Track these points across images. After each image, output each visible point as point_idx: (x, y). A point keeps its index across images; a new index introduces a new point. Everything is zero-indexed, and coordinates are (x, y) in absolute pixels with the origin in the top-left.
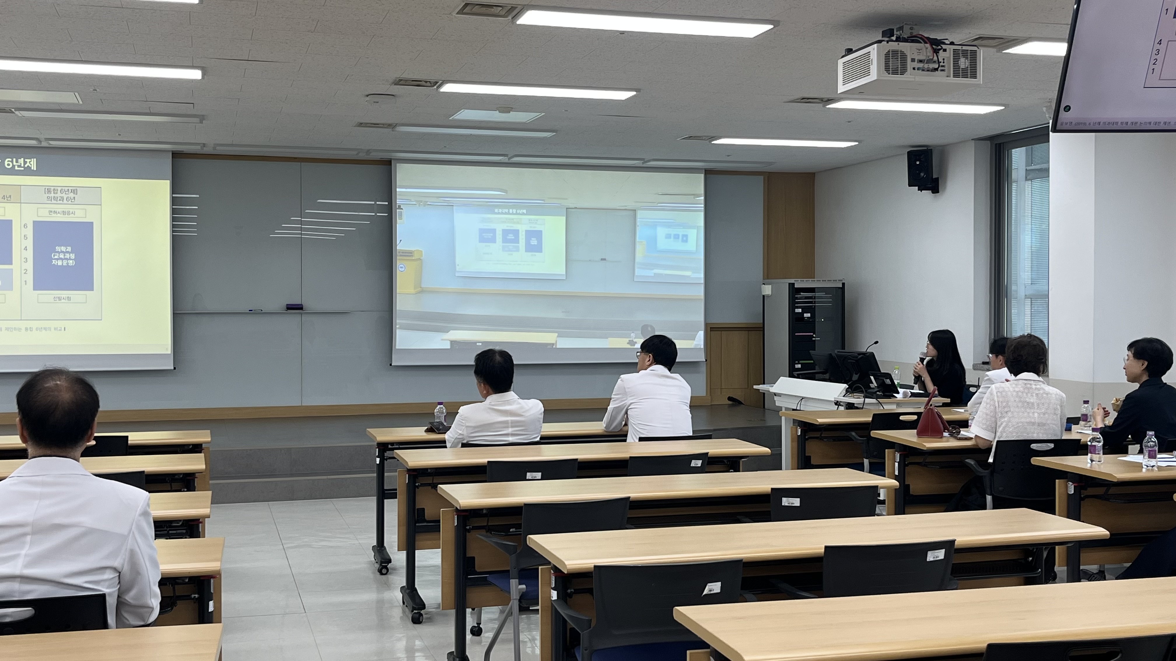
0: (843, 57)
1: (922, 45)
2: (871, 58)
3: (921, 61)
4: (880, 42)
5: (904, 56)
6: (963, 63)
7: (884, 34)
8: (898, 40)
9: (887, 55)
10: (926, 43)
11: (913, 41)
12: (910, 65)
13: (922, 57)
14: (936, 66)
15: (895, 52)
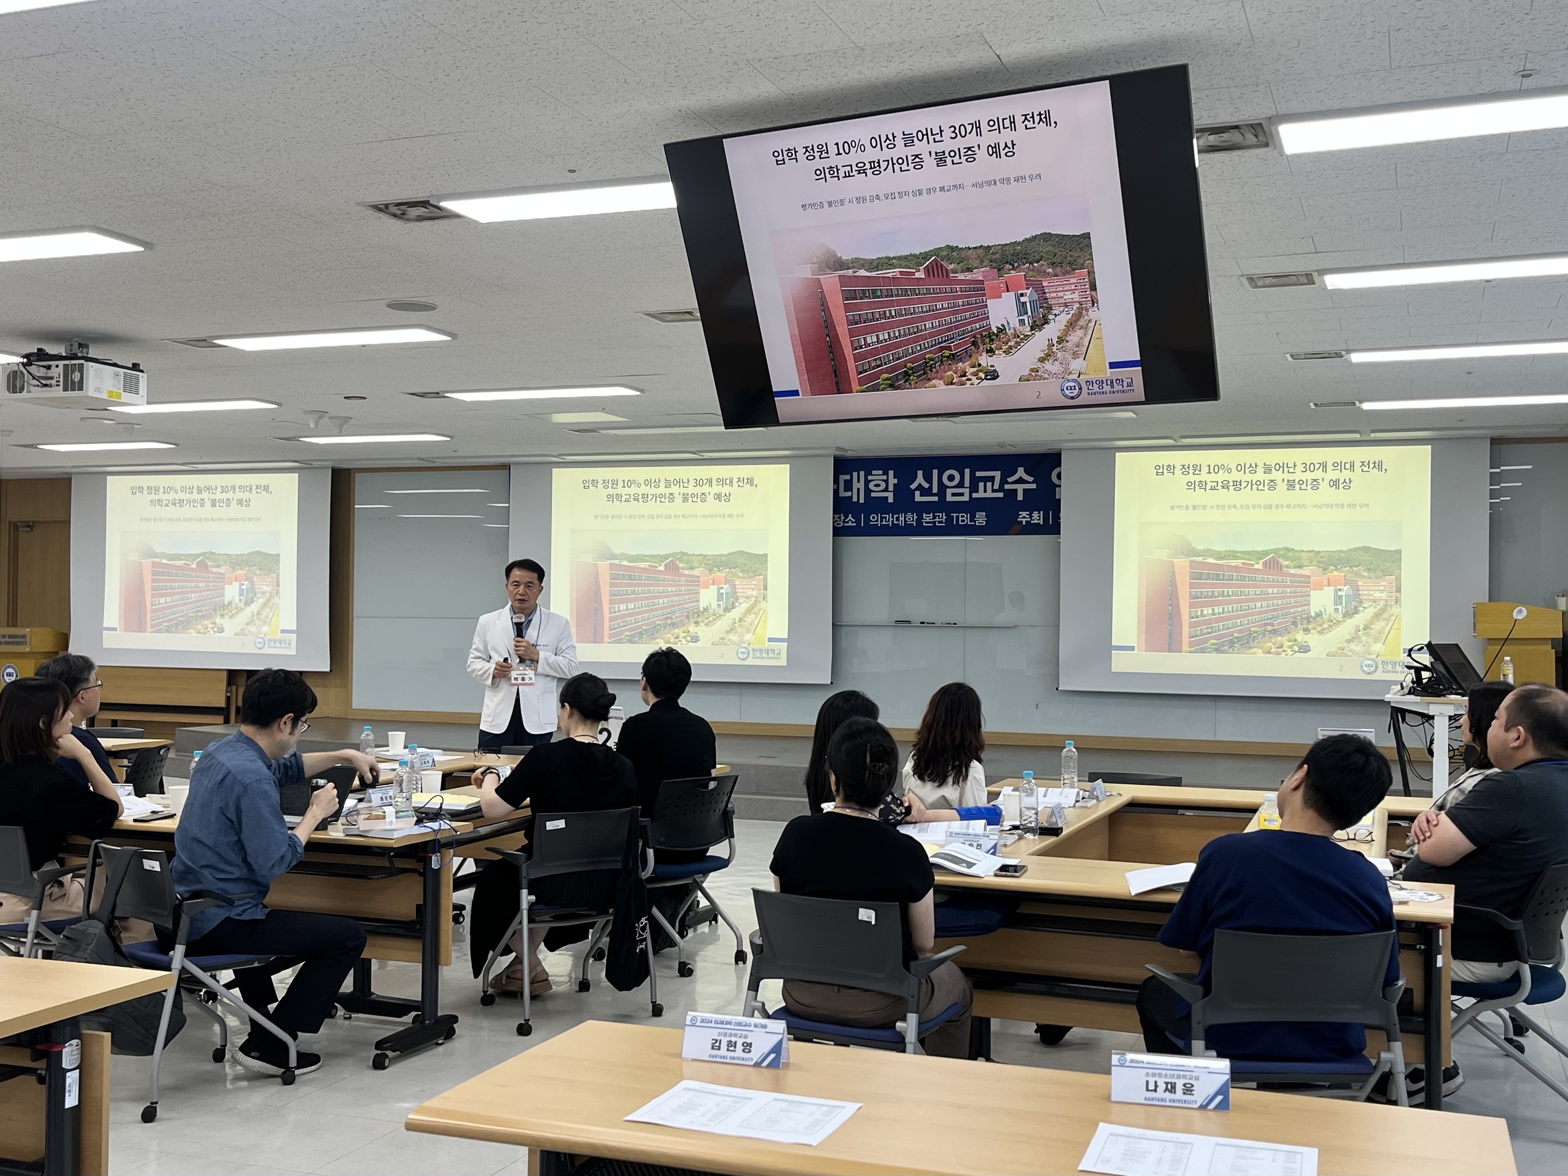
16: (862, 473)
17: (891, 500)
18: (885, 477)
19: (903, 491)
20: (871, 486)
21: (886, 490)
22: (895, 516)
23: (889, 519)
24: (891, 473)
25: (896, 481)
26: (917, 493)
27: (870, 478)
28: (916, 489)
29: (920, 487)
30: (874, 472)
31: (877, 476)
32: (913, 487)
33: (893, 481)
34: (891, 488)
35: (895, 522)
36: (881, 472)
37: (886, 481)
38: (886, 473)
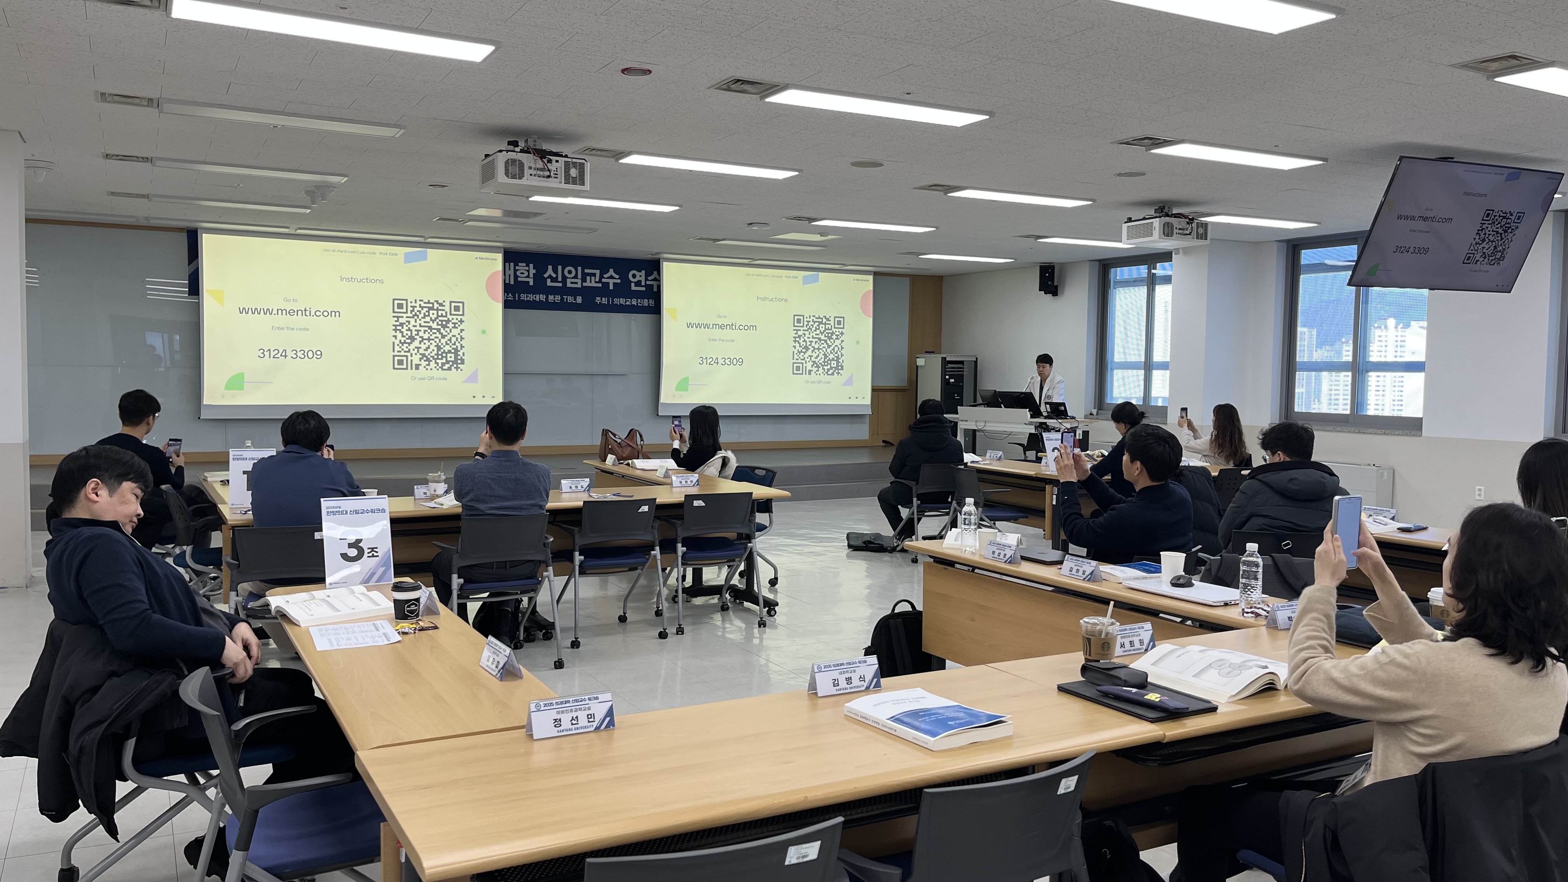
0: (1126, 222)
1: (1183, 220)
2: (1154, 226)
3: (1180, 229)
4: (1160, 217)
5: (1172, 226)
6: (1201, 231)
7: (1156, 211)
8: (1167, 215)
9: (1164, 225)
10: (1186, 218)
11: (1175, 217)
12: (1175, 231)
13: (1181, 227)
14: (1188, 232)
15: (1168, 223)
16: (512, 264)
17: (531, 284)
18: (527, 268)
19: (539, 277)
20: (518, 273)
21: (528, 277)
22: (534, 296)
23: (531, 297)
24: (531, 266)
25: (534, 271)
26: (549, 280)
27: (517, 268)
28: (548, 277)
29: (550, 276)
30: (520, 264)
31: (522, 267)
32: (546, 276)
33: (533, 271)
34: (531, 275)
35: (534, 299)
36: (525, 264)
37: (528, 271)
38: (528, 265)
